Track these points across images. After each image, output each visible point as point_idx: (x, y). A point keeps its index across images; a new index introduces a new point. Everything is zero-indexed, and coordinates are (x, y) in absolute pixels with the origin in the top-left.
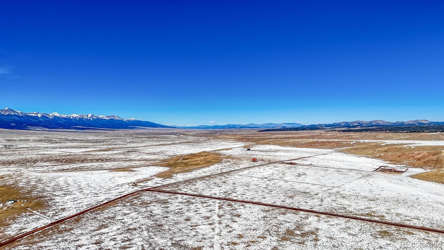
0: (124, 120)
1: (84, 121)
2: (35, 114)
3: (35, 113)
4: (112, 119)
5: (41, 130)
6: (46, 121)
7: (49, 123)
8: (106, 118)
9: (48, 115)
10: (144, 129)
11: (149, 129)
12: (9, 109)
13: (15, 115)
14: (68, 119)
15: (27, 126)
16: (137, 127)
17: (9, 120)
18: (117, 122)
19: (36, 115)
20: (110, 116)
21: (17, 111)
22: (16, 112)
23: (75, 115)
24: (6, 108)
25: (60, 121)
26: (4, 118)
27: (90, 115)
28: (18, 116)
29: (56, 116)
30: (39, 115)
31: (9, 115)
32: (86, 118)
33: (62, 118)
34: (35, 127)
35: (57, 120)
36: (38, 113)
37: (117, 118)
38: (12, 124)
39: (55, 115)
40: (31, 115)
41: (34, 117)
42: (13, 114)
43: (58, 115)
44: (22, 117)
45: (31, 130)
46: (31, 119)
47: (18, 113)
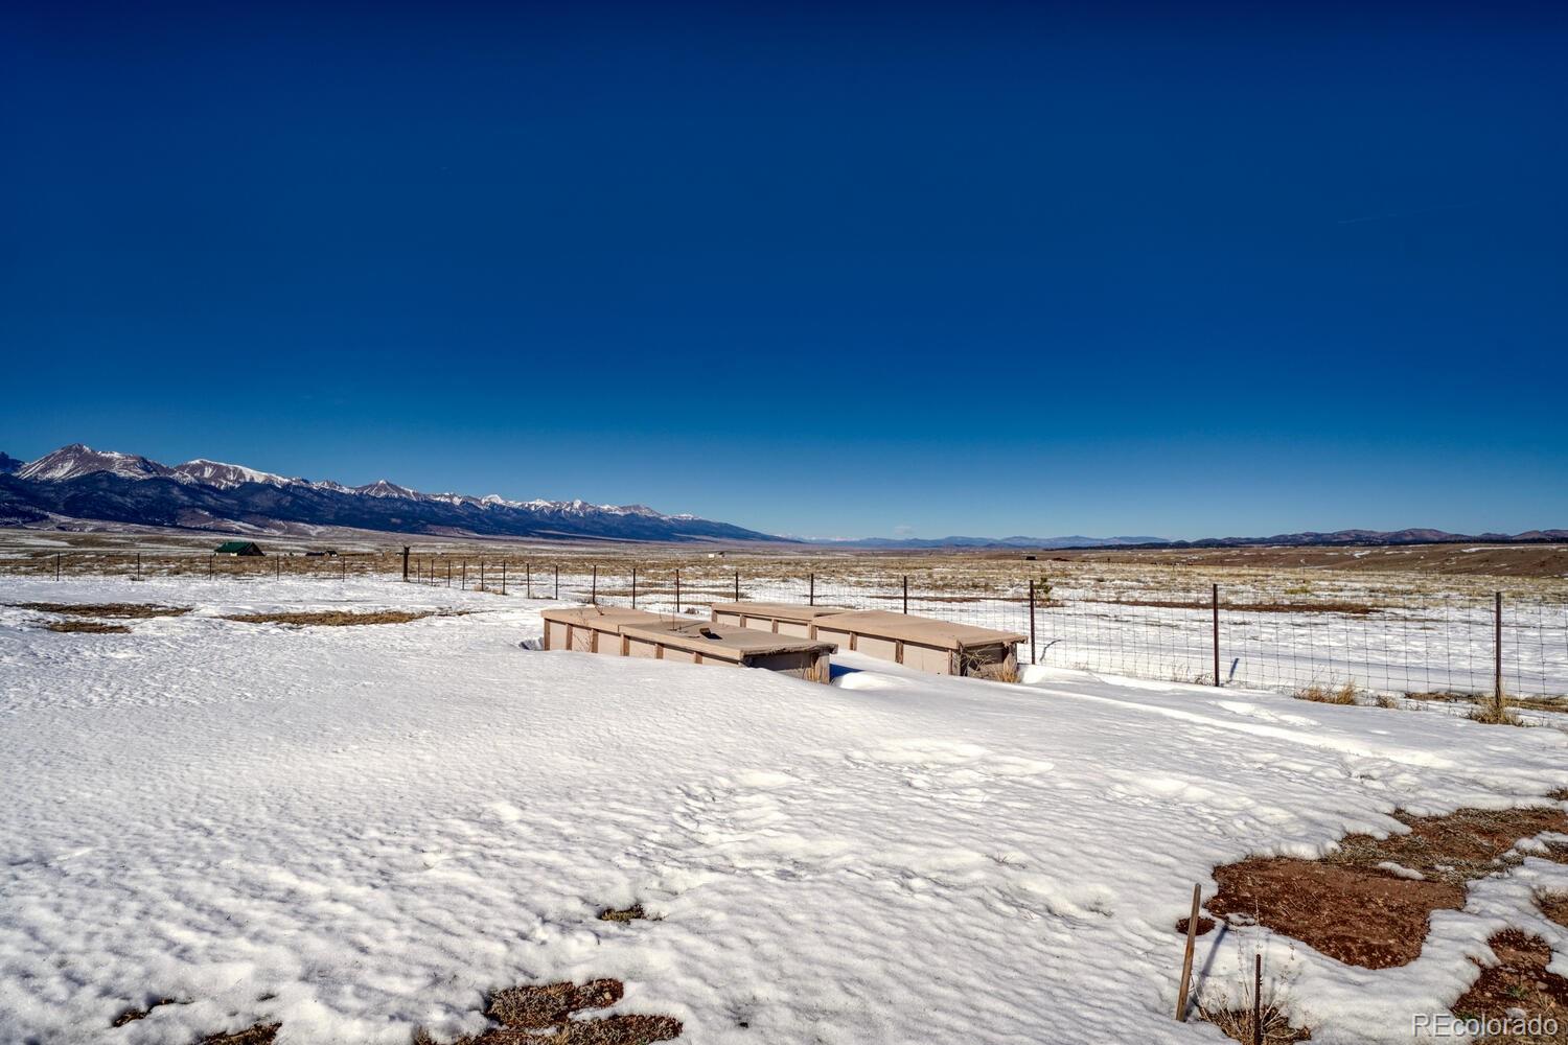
0: (664, 518)
1: (563, 519)
2: (446, 497)
3: (447, 494)
4: (632, 514)
5: (461, 536)
6: (472, 516)
7: (479, 520)
8: (617, 512)
9: (476, 500)
10: (716, 542)
11: (729, 544)
12: (388, 484)
13: (400, 499)
14: (523, 513)
15: (429, 526)
16: (697, 537)
17: (387, 509)
18: (646, 524)
19: (448, 500)
20: (630, 507)
21: (406, 490)
22: (404, 492)
23: (541, 503)
24: (380, 483)
25: (505, 514)
26: (375, 506)
27: (577, 504)
28: (408, 502)
29: (495, 504)
30: (457, 501)
31: (387, 497)
32: (568, 509)
33: (510, 508)
34: (445, 529)
35: (497, 515)
36: (455, 495)
37: (644, 512)
38: (394, 520)
39: (493, 500)
40: (438, 499)
41: (444, 504)
42: (396, 495)
43: (501, 502)
44: (417, 504)
45: (435, 535)
46: (436, 510)
47: (408, 493)
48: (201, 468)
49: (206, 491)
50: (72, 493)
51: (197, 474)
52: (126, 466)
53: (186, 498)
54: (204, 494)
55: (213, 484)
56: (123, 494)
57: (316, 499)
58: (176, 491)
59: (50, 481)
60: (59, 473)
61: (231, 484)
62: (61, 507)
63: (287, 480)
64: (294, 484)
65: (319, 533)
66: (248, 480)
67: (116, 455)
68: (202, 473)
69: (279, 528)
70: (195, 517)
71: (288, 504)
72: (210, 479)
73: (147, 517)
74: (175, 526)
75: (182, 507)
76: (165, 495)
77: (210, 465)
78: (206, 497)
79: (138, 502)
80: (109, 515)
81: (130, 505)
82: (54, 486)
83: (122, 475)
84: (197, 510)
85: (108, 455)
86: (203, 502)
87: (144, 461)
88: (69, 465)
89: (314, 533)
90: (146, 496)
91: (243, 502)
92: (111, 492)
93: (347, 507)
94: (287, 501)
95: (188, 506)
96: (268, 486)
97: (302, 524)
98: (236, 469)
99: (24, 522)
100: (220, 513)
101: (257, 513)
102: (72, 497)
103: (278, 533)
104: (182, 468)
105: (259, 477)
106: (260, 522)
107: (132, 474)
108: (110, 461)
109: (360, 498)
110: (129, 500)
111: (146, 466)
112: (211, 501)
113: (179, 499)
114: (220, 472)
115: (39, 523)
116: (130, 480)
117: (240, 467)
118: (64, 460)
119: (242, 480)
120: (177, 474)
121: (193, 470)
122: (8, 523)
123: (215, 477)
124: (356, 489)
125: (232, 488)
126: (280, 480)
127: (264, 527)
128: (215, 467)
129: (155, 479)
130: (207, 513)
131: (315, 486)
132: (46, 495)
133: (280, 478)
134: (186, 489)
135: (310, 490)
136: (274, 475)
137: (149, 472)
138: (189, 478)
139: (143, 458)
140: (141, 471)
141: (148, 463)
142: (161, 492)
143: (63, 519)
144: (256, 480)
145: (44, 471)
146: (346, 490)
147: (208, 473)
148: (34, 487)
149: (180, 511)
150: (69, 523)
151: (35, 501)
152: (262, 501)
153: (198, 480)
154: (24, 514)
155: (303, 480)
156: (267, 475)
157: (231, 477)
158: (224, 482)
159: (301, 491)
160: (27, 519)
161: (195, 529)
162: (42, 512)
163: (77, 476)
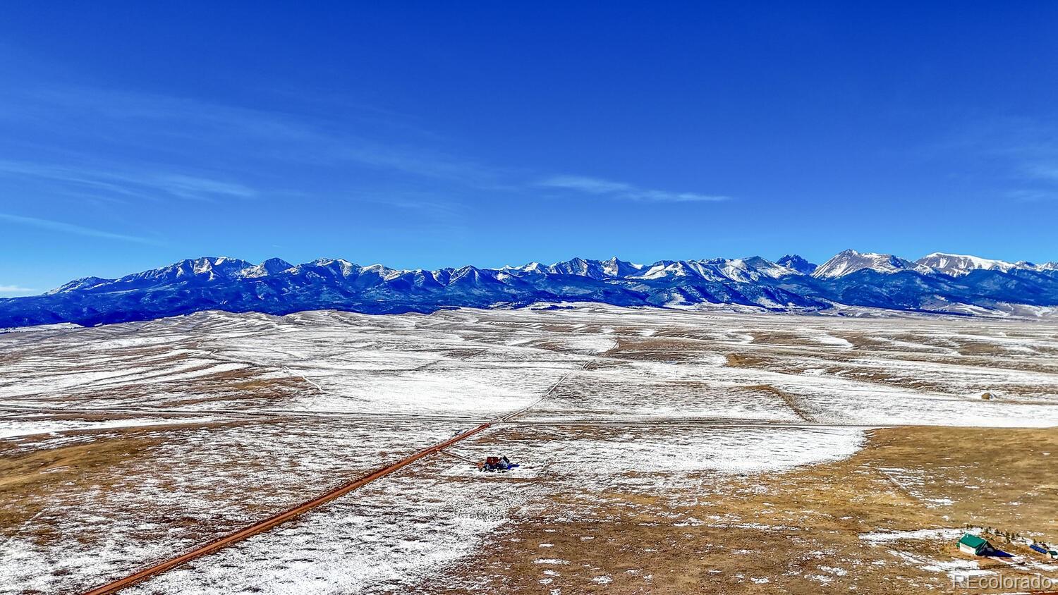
48: (937, 260)
49: (942, 279)
50: (847, 286)
51: (935, 266)
52: (882, 264)
53: (926, 286)
54: (942, 282)
55: (947, 273)
56: (880, 286)
57: (1040, 280)
58: (918, 281)
59: (833, 278)
60: (838, 272)
61: (961, 272)
62: (840, 298)
63: (1012, 266)
64: (1018, 268)
65: (1044, 314)
66: (976, 268)
67: (874, 255)
68: (938, 265)
69: (1005, 310)
70: (934, 302)
71: (1013, 287)
72: (945, 269)
73: (898, 303)
74: (918, 310)
75: (924, 294)
76: (910, 285)
77: (944, 257)
78: (942, 285)
79: (891, 292)
80: (871, 303)
81: (885, 294)
82: (835, 281)
83: (879, 270)
84: (935, 296)
85: (868, 256)
86: (940, 289)
87: (894, 258)
88: (844, 266)
89: (1039, 314)
90: (896, 286)
91: (973, 288)
92: (872, 284)
94: (1012, 284)
95: (929, 294)
96: (994, 272)
97: (1028, 306)
98: (966, 259)
99: (819, 310)
100: (954, 298)
101: (985, 297)
102: (847, 289)
103: (1005, 315)
104: (922, 261)
105: (986, 265)
106: (989, 305)
107: (886, 270)
108: (870, 260)
110: (884, 290)
111: (895, 262)
112: (947, 288)
113: (921, 287)
114: (953, 263)
115: (827, 310)
116: (885, 273)
117: (969, 257)
118: (841, 262)
119: (971, 268)
120: (919, 267)
121: (931, 262)
122: (809, 311)
123: (948, 267)
125: (963, 275)
126: (1005, 266)
127: (992, 309)
128: (948, 258)
129: (902, 272)
130: (943, 298)
131: (1039, 268)
132: (831, 289)
133: (1005, 264)
134: (925, 279)
135: (1034, 273)
136: (999, 262)
137: (898, 267)
138: (929, 270)
139: (893, 256)
140: (893, 267)
141: (897, 260)
142: (907, 283)
143: (842, 307)
144: (984, 267)
145: (829, 271)
147: (943, 263)
148: (823, 283)
149: (922, 298)
150: (846, 310)
151: (823, 293)
152: (990, 285)
153: (935, 270)
154: (818, 304)
155: (1027, 263)
156: (993, 261)
157: (962, 266)
158: (957, 271)
159: (1026, 273)
160: (820, 308)
161: (935, 312)
162: (829, 302)
163: (849, 273)
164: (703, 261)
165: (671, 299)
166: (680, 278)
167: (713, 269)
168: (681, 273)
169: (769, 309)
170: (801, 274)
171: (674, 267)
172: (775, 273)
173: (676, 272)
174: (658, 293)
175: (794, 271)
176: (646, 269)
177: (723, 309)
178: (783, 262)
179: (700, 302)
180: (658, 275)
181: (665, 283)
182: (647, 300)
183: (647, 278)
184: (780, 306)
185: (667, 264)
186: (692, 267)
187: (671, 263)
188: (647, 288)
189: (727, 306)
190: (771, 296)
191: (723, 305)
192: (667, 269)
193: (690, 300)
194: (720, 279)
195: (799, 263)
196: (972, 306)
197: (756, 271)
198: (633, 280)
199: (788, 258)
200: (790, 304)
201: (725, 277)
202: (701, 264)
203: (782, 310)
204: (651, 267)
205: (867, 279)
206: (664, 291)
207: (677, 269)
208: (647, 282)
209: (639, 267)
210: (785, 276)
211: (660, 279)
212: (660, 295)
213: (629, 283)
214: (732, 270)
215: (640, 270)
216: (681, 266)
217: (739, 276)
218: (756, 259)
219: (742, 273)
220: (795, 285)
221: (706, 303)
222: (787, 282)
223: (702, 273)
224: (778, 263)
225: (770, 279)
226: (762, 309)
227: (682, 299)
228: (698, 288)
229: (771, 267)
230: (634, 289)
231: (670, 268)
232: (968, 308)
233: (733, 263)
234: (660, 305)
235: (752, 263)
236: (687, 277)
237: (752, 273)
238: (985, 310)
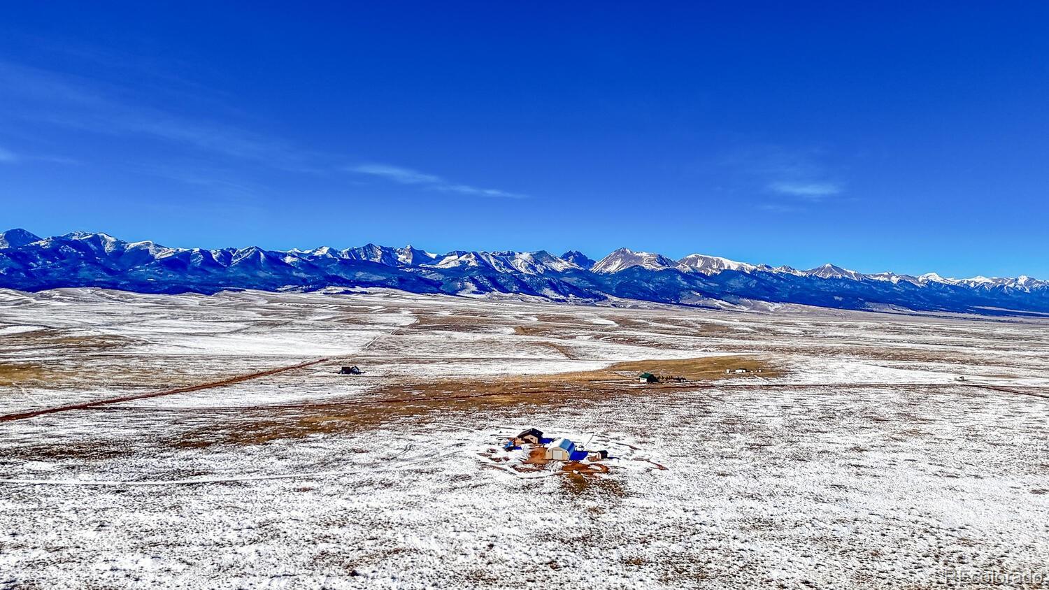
1: (1005, 294)
2: (884, 276)
3: (887, 273)
5: (895, 311)
6: (909, 293)
7: (916, 297)
9: (914, 278)
12: (833, 267)
13: (843, 279)
14: (961, 289)
15: (866, 303)
17: (832, 288)
19: (886, 279)
21: (848, 271)
22: (847, 273)
23: (982, 279)
24: (827, 265)
26: (822, 286)
27: (1023, 280)
28: (851, 282)
29: (932, 281)
30: (895, 280)
31: (832, 278)
32: (1012, 285)
33: (948, 285)
34: (881, 305)
35: (935, 291)
36: (893, 274)
38: (836, 298)
39: (930, 278)
40: (877, 278)
41: (883, 282)
42: (840, 276)
43: (938, 279)
44: (858, 283)
45: (872, 311)
46: (874, 288)
47: (850, 274)
48: (695, 260)
49: (698, 277)
50: (620, 281)
51: (693, 265)
52: (650, 262)
53: (685, 283)
54: (698, 279)
55: (703, 272)
56: (648, 282)
57: (775, 281)
58: (679, 278)
59: (609, 273)
60: (613, 268)
61: (714, 271)
62: (614, 291)
63: (754, 267)
64: (758, 270)
65: (776, 309)
66: (726, 268)
67: (644, 254)
68: (696, 265)
69: (745, 305)
70: (691, 297)
71: (754, 286)
72: (701, 268)
73: (662, 297)
74: (678, 304)
75: (683, 289)
76: (673, 281)
77: (701, 258)
78: (698, 282)
79: (657, 287)
80: (640, 296)
81: (652, 289)
82: (610, 276)
83: (647, 268)
84: (692, 291)
85: (639, 255)
86: (696, 285)
87: (660, 257)
88: (618, 262)
89: (772, 309)
90: (661, 282)
91: (722, 285)
92: (641, 280)
93: (799, 287)
94: (753, 284)
95: (687, 289)
96: (740, 272)
97: (763, 302)
98: (718, 260)
99: (595, 301)
100: (707, 294)
101: (731, 294)
102: (620, 284)
103: (746, 309)
104: (683, 261)
105: (734, 266)
106: (734, 300)
107: (653, 267)
108: (640, 258)
109: (809, 279)
110: (651, 285)
111: (662, 260)
112: (702, 285)
113: (681, 283)
114: (708, 263)
115: (603, 302)
116: (653, 270)
117: (721, 259)
118: (616, 259)
119: (722, 269)
120: (680, 266)
121: (690, 261)
122: (587, 302)
123: (704, 267)
124: (807, 272)
125: (715, 274)
126: (748, 268)
127: (737, 304)
128: (705, 259)
129: (667, 269)
130: (698, 294)
131: (775, 271)
132: (606, 283)
133: (749, 266)
134: (686, 276)
135: (770, 274)
136: (744, 264)
137: (664, 265)
138: (688, 269)
139: (659, 255)
140: (659, 265)
142: (670, 279)
143: (615, 299)
144: (732, 268)
145: (605, 267)
146: (798, 273)
147: (700, 263)
148: (600, 278)
149: (682, 293)
150: (618, 302)
151: (600, 286)
152: (736, 284)
153: (693, 269)
154: (595, 296)
155: (766, 266)
156: (740, 263)
157: (715, 266)
158: (710, 270)
159: (764, 275)
160: (597, 299)
161: (691, 305)
162: (604, 294)
163: (622, 269)
164: (494, 253)
165: (463, 288)
166: (473, 268)
167: (503, 261)
168: (473, 263)
169: (552, 299)
170: (581, 269)
171: (467, 257)
172: (559, 267)
173: (469, 262)
174: (452, 281)
175: (575, 266)
176: (440, 258)
177: (511, 298)
178: (566, 257)
179: (491, 291)
180: (452, 265)
181: (458, 273)
182: (441, 288)
183: (441, 267)
184: (562, 297)
185: (460, 254)
186: (484, 258)
187: (465, 253)
188: (440, 277)
189: (515, 296)
190: (554, 288)
191: (511, 294)
192: (461, 259)
193: (482, 289)
194: (509, 271)
195: (580, 259)
196: (720, 301)
197: (542, 264)
198: (427, 269)
199: (570, 253)
200: (571, 295)
201: (515, 270)
202: (493, 256)
203: (564, 301)
204: (445, 257)
205: (638, 275)
206: (457, 280)
207: (470, 259)
208: (441, 271)
209: (433, 256)
210: (567, 270)
211: (453, 269)
212: (453, 283)
213: (424, 271)
214: (521, 262)
215: (434, 259)
216: (473, 256)
217: (527, 268)
218: (542, 253)
219: (530, 265)
220: (576, 279)
221: (496, 293)
222: (569, 276)
223: (493, 264)
224: (562, 258)
225: (554, 272)
226: (547, 299)
227: (474, 288)
228: (489, 279)
229: (555, 261)
230: (428, 277)
231: (463, 258)
232: (717, 303)
233: (521, 256)
234: (454, 293)
235: (539, 257)
236: (479, 268)
237: (538, 266)
238: (731, 305)
